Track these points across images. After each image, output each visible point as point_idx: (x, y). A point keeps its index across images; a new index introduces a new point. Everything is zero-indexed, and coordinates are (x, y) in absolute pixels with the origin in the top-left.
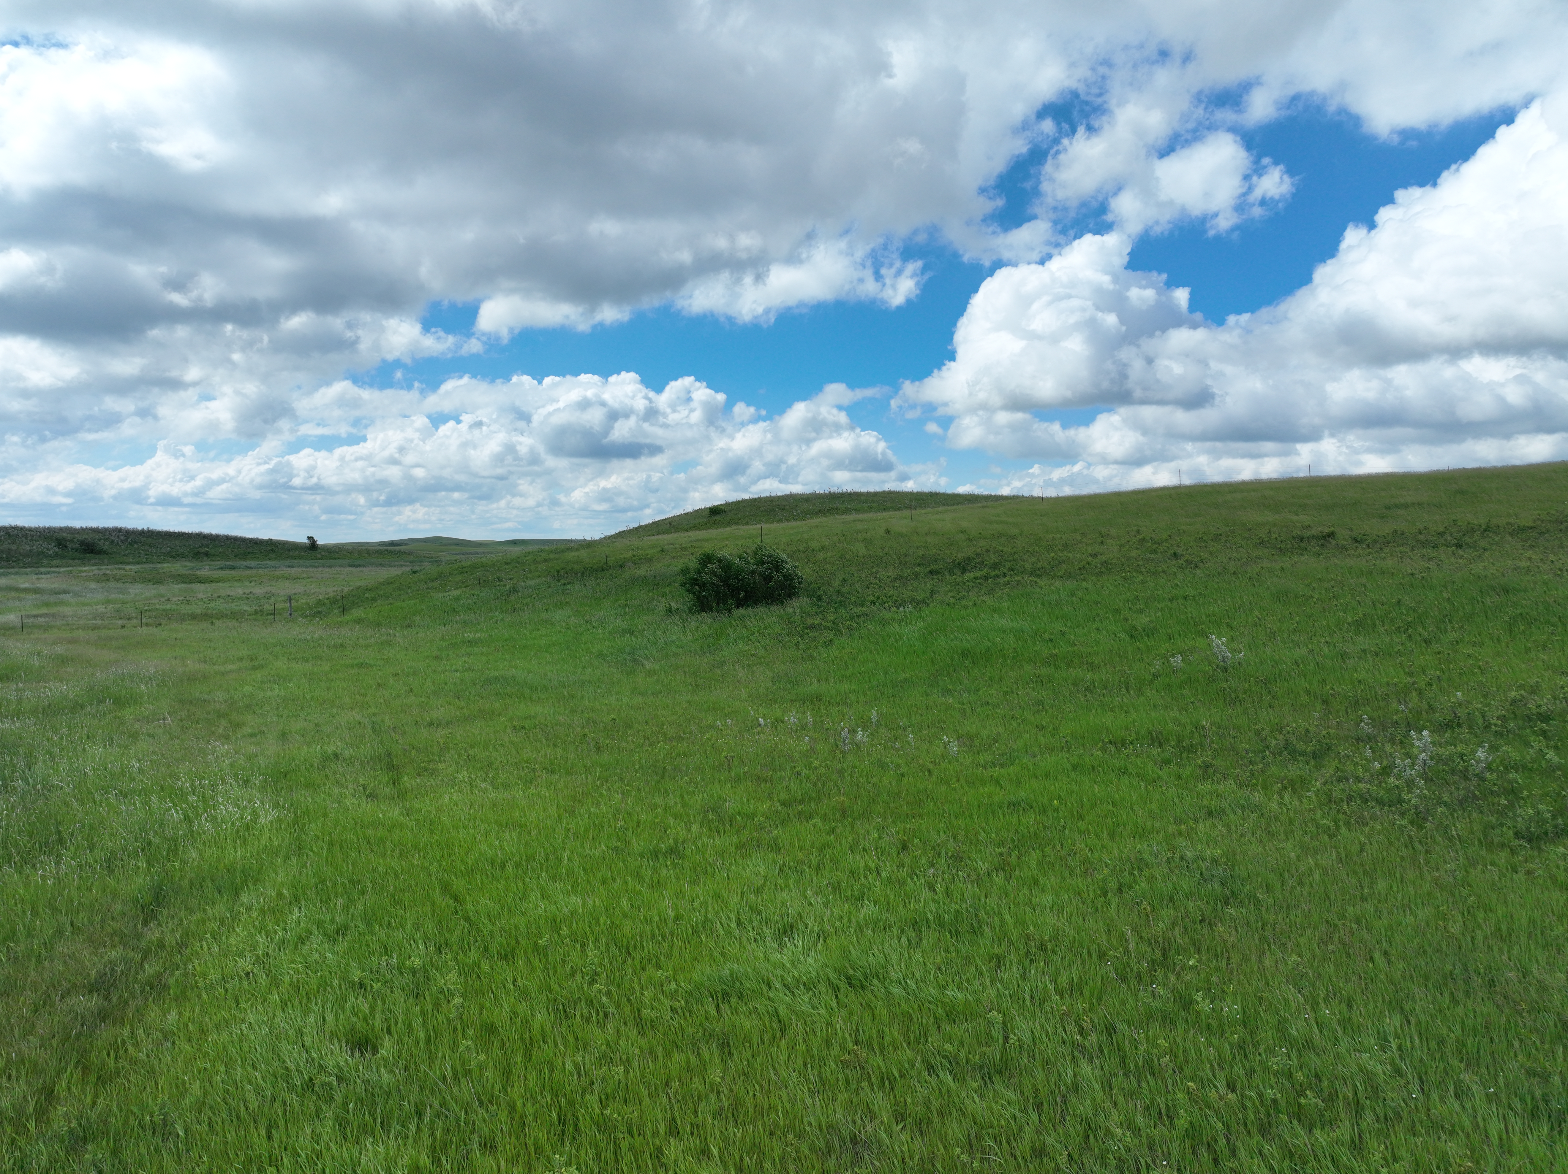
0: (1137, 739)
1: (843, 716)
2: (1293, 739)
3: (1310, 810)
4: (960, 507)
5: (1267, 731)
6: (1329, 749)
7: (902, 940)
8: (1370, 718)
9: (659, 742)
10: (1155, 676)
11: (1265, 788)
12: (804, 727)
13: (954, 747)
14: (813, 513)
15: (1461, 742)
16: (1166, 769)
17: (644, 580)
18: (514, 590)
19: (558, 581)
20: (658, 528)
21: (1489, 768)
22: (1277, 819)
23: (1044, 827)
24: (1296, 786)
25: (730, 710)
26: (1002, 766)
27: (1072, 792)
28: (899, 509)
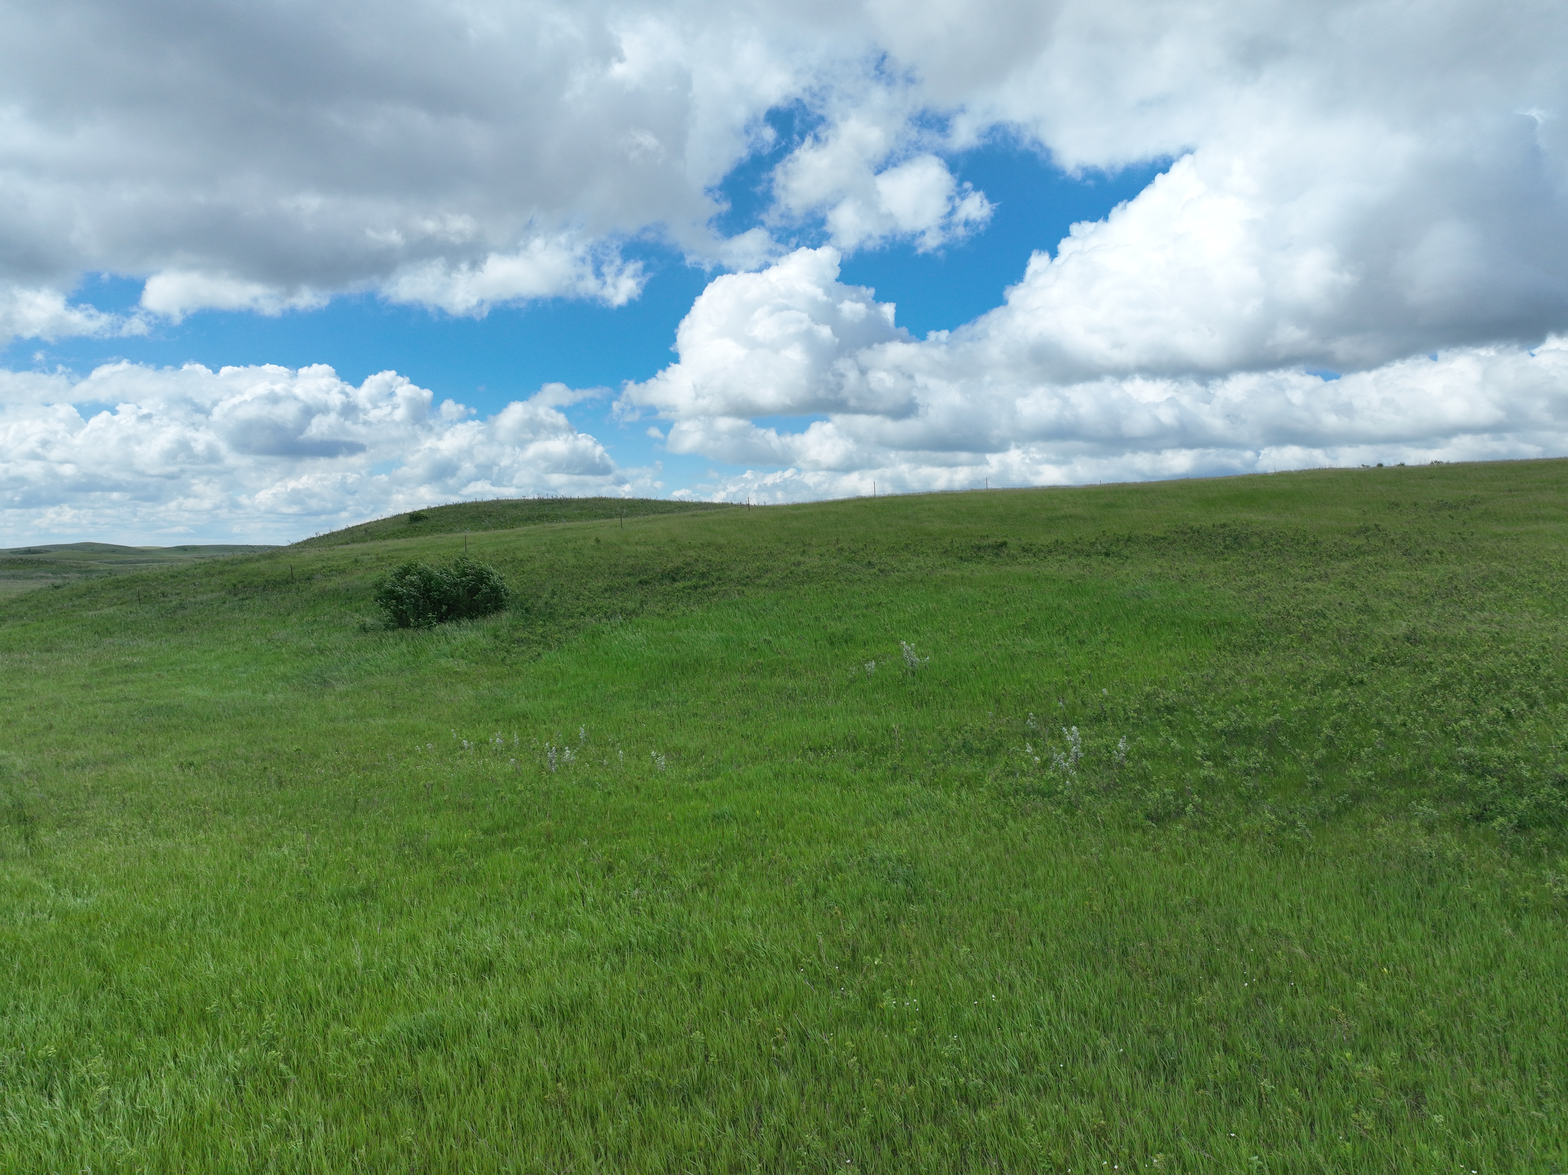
0: (834, 745)
1: (551, 734)
2: (969, 737)
3: (983, 805)
4: (670, 515)
5: (948, 732)
6: (1000, 745)
7: (606, 966)
8: (1035, 715)
9: (350, 772)
10: (852, 682)
11: (945, 786)
12: (509, 748)
13: (662, 761)
14: (521, 520)
15: (1106, 734)
16: (859, 772)
17: (335, 595)
18: (182, 606)
19: (236, 595)
20: (352, 535)
21: (1127, 757)
22: (954, 814)
23: (747, 838)
24: (971, 782)
25: (430, 733)
26: (708, 778)
27: (774, 800)
28: (610, 517)
